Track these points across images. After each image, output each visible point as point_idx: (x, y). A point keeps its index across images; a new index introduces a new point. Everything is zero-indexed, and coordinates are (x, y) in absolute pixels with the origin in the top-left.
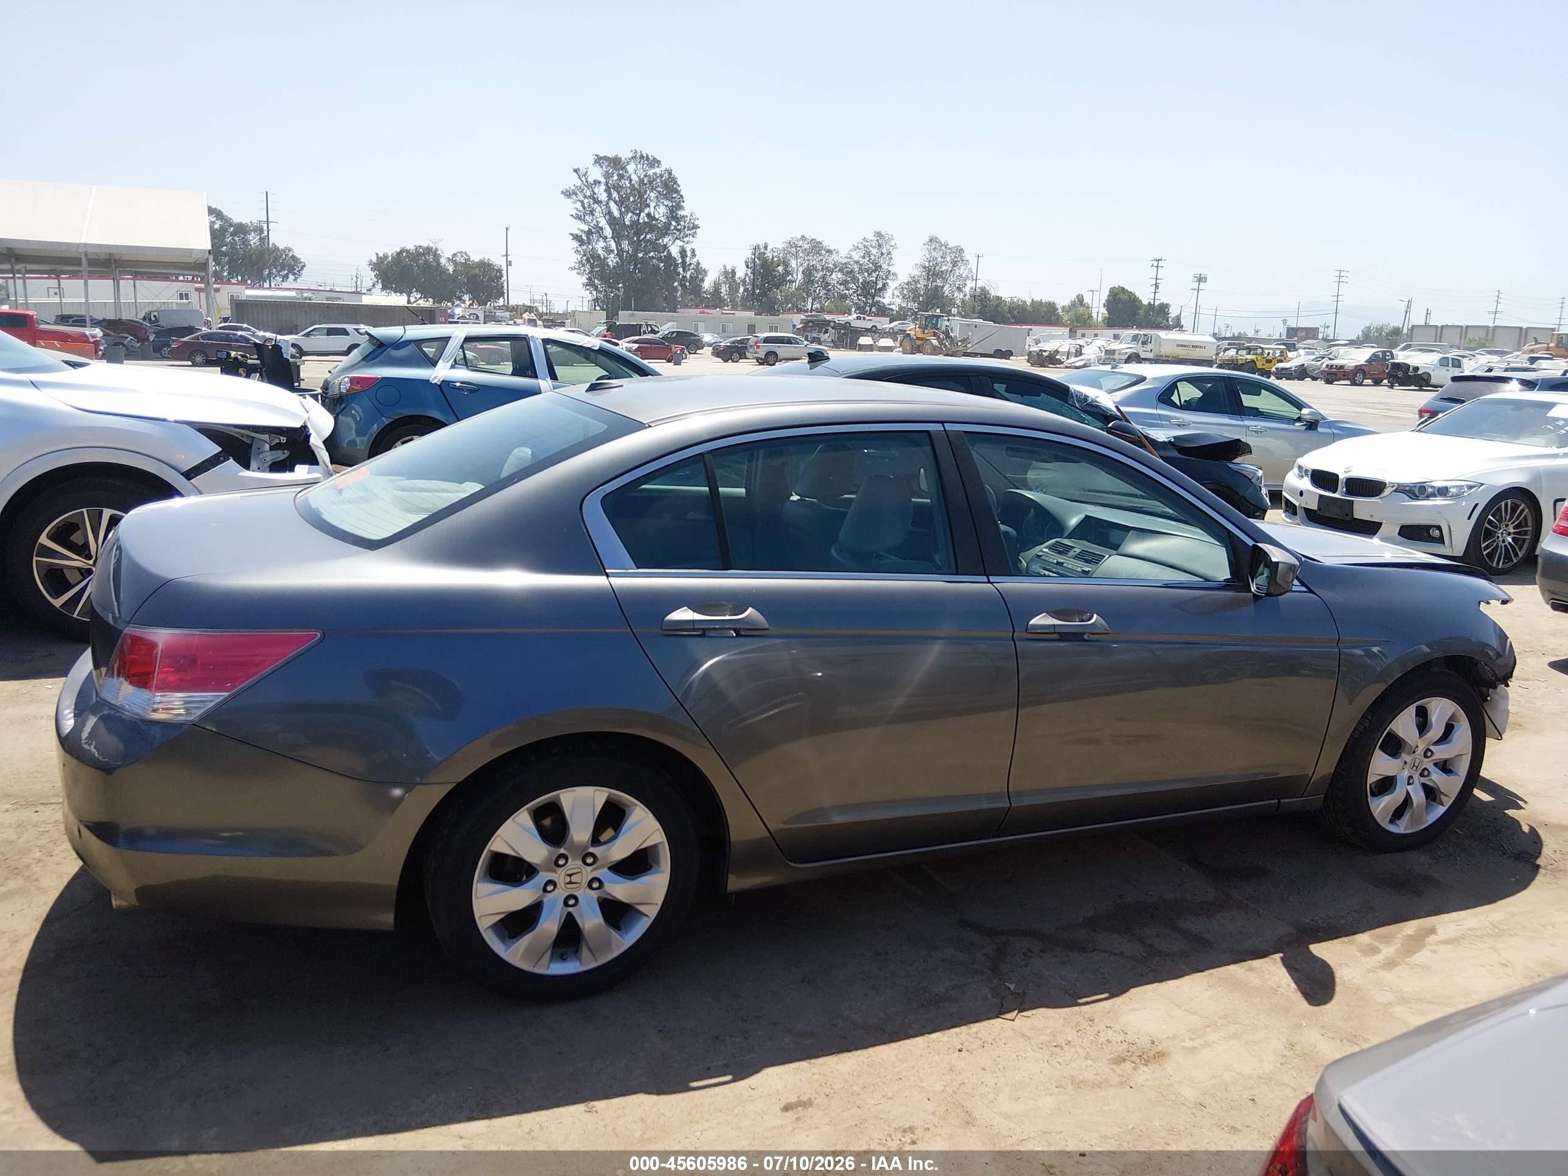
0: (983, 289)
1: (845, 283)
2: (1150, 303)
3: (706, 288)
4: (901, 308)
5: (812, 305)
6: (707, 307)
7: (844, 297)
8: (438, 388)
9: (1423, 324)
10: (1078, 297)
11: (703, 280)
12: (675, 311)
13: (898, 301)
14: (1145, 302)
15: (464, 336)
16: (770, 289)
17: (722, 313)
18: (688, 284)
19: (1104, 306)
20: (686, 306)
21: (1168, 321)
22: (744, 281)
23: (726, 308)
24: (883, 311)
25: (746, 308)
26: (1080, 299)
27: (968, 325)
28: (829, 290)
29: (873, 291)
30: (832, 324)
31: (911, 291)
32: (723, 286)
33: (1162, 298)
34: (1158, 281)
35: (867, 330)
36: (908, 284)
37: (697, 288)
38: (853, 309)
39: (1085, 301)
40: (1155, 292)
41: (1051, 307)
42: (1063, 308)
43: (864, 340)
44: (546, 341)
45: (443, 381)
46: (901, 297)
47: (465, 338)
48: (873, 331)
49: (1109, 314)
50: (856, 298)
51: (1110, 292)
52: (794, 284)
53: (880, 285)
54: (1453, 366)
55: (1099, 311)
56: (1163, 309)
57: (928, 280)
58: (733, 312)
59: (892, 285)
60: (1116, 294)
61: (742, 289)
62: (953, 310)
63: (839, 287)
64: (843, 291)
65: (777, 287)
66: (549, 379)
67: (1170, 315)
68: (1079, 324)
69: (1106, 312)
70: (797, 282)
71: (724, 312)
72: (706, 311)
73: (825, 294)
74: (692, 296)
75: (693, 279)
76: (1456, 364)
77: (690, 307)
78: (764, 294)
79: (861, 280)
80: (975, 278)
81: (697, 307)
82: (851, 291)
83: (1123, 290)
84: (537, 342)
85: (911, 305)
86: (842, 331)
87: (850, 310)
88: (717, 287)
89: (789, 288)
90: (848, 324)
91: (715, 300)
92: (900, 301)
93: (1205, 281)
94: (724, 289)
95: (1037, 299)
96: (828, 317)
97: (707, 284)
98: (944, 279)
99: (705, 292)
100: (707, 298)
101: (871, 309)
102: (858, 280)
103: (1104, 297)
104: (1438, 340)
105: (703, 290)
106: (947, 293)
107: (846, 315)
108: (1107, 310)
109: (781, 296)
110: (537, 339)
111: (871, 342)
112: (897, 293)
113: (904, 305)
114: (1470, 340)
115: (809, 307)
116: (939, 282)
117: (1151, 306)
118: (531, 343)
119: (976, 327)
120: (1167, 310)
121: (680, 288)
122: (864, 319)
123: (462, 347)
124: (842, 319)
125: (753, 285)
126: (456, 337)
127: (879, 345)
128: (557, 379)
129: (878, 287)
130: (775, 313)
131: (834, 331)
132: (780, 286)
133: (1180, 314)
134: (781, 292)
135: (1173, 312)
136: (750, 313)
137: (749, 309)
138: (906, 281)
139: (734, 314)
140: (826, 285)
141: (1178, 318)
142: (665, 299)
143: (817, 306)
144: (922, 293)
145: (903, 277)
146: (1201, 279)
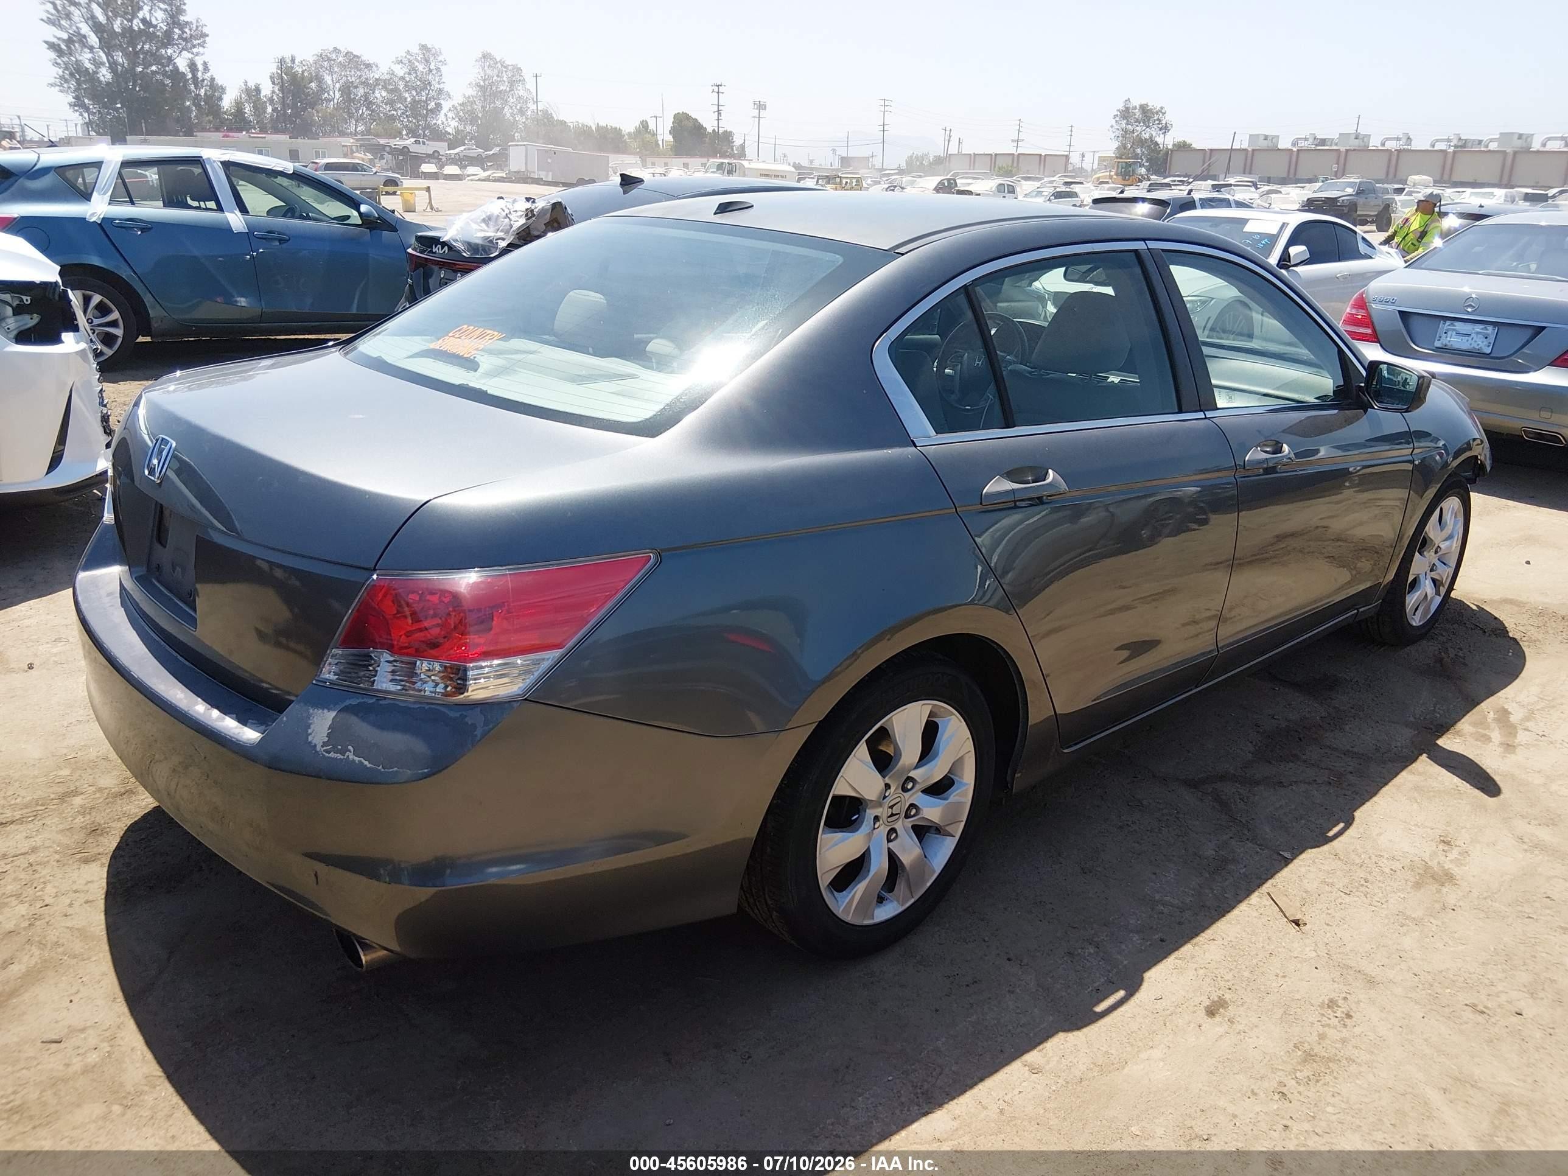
0: (546, 113)
1: (391, 103)
2: (714, 130)
3: (226, 108)
4: (458, 131)
5: (356, 128)
6: (230, 130)
7: (392, 118)
8: (99, 228)
9: (956, 152)
10: (642, 123)
11: (220, 99)
12: (192, 135)
13: (454, 123)
14: (710, 130)
15: (120, 160)
16: (304, 109)
17: (250, 137)
18: (203, 103)
19: (670, 133)
20: (204, 130)
21: (733, 150)
22: (271, 100)
23: (253, 131)
24: (438, 135)
25: (277, 131)
26: (645, 125)
27: (546, 151)
28: (373, 111)
29: (425, 112)
30: (388, 149)
31: (467, 114)
32: (247, 105)
33: (725, 126)
34: (720, 108)
35: (428, 156)
36: (463, 104)
37: (215, 107)
38: (404, 132)
39: (650, 128)
40: (718, 120)
41: (617, 132)
42: (629, 134)
43: (428, 168)
44: (227, 165)
45: (103, 218)
46: (457, 119)
47: (122, 163)
48: (434, 157)
49: (675, 141)
50: (406, 120)
51: (674, 118)
52: (332, 103)
53: (432, 105)
54: (1009, 192)
55: (665, 136)
56: (728, 136)
57: (485, 100)
58: (264, 135)
59: (446, 105)
60: (681, 121)
61: (269, 109)
62: (516, 135)
63: (384, 106)
64: (389, 111)
65: (313, 105)
66: (237, 212)
67: (735, 143)
68: (647, 152)
69: (672, 140)
70: (336, 101)
71: (252, 135)
72: (231, 134)
73: (370, 115)
74: (211, 118)
75: (208, 98)
76: (1011, 190)
77: (209, 131)
78: (296, 114)
79: (409, 99)
80: (535, 100)
81: (217, 130)
82: (400, 112)
83: (687, 116)
84: (215, 164)
85: (469, 128)
86: (401, 158)
87: (400, 133)
88: (239, 106)
89: (327, 107)
90: (406, 150)
91: (237, 122)
92: (456, 124)
93: (765, 109)
94: (248, 109)
95: (602, 124)
96: (382, 141)
97: (227, 102)
98: (503, 99)
99: (225, 113)
100: (227, 119)
101: (424, 132)
102: (406, 98)
103: (669, 123)
104: (972, 168)
105: (222, 110)
106: (508, 115)
107: (398, 139)
108: (673, 137)
109: (318, 117)
110: (214, 161)
111: (435, 170)
112: (450, 115)
113: (461, 127)
114: (999, 168)
115: (353, 129)
116: (498, 103)
117: (715, 133)
118: (208, 167)
119: (555, 153)
120: (731, 138)
121: (194, 108)
122: (424, 143)
123: (120, 174)
124: (398, 143)
125: (283, 104)
126: (110, 162)
127: (445, 173)
128: (248, 212)
129: (429, 108)
130: (315, 137)
131: (390, 156)
132: (316, 104)
133: (744, 143)
134: (318, 112)
135: (737, 141)
136: (284, 136)
137: (283, 132)
138: (460, 102)
139: (265, 138)
140: (369, 104)
141: (743, 146)
142: (178, 120)
143: (361, 128)
144: (480, 115)
145: (458, 99)
146: (761, 106)
